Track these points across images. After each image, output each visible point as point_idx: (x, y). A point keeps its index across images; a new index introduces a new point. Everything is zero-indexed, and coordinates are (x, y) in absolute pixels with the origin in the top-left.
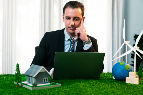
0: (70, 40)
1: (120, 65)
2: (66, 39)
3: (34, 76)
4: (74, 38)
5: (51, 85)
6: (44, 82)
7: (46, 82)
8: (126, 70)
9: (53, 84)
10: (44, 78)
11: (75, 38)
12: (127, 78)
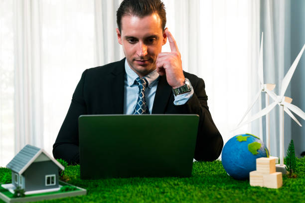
0: (138, 84)
1: (238, 141)
2: (130, 82)
3: (21, 172)
4: (147, 78)
5: (62, 191)
6: (46, 185)
7: (51, 184)
8: (251, 153)
9: (67, 190)
10: (47, 176)
11: (149, 77)
12: (252, 174)
